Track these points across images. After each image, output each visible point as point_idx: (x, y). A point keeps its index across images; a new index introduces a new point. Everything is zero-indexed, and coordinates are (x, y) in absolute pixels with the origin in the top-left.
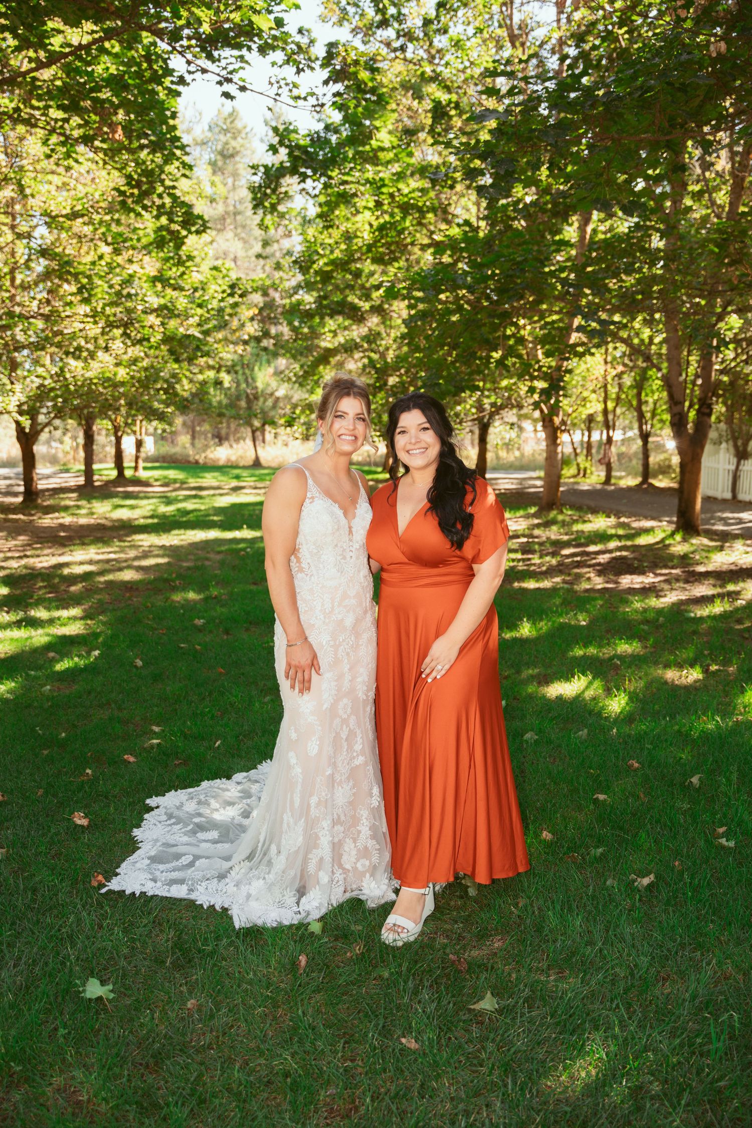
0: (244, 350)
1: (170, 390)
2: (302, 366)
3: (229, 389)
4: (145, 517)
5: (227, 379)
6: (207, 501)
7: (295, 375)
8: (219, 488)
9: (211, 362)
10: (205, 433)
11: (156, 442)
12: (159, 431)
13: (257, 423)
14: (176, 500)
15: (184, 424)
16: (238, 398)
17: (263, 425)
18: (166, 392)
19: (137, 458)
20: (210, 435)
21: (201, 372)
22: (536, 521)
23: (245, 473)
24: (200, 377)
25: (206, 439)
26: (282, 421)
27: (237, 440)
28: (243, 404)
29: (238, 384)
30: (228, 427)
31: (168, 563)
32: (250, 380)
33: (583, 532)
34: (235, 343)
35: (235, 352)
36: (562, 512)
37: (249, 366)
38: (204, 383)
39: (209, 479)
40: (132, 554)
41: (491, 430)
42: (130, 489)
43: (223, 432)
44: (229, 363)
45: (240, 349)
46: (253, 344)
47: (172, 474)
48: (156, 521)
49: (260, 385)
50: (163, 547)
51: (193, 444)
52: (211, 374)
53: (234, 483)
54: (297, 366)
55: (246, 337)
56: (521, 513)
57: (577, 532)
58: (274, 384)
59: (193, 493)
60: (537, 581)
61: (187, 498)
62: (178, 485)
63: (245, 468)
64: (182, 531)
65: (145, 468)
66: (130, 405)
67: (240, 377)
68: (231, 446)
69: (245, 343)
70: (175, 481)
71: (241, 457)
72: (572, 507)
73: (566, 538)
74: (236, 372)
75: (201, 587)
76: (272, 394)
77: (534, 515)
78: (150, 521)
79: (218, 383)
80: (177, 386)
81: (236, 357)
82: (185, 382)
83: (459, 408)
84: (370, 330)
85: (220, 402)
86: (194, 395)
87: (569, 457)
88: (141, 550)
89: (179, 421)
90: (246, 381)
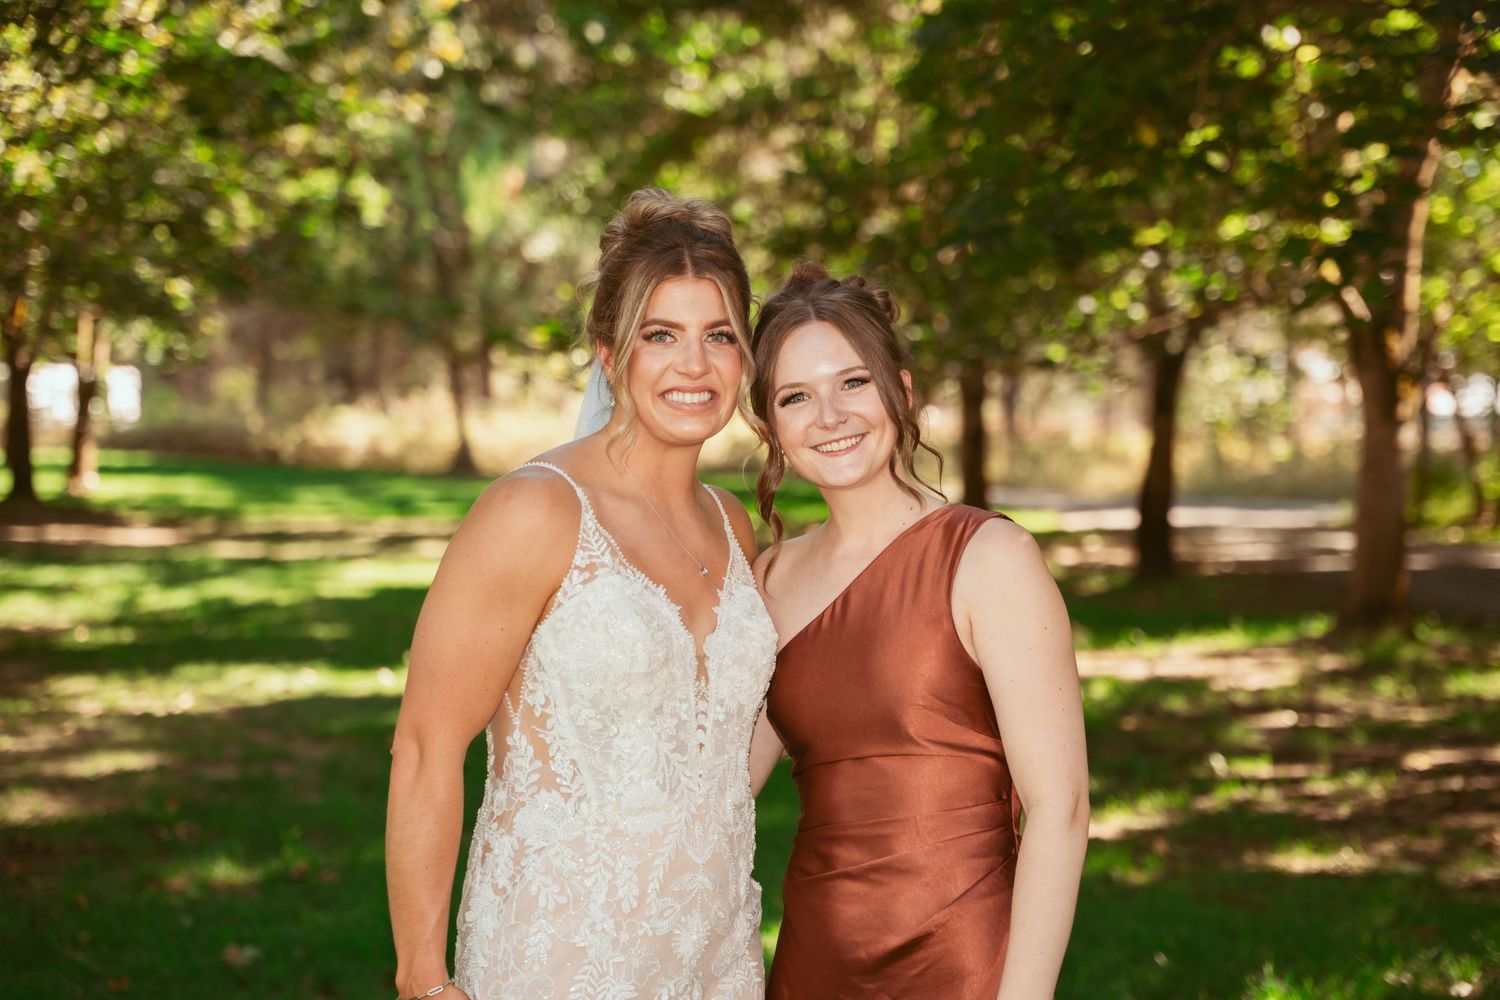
0: (430, 111)
1: (189, 228)
2: (609, 168)
3: (379, 232)
4: (94, 625)
5: (374, 199)
6: (296, 576)
7: (590, 192)
8: (339, 536)
9: (326, 146)
10: (304, 364)
11: (145, 392)
12: (155, 356)
13: (467, 340)
14: (198, 573)
15: (235, 335)
16: (410, 258)
17: (487, 345)
18: (175, 230)
19: (78, 437)
20: (316, 374)
21: (294, 173)
22: (1329, 662)
23: (423, 493)
24: (290, 191)
25: (306, 382)
26: (538, 337)
27: (404, 390)
28: (424, 276)
29: (410, 214)
30: (377, 348)
31: (160, 770)
32: (449, 204)
33: (1478, 701)
34: (401, 87)
35: (398, 116)
36: (1410, 636)
37: (448, 163)
38: (302, 208)
39: (310, 510)
40: (41, 738)
41: (1193, 371)
42: (57, 533)
43: (362, 362)
44: (383, 150)
45: (414, 107)
46: (457, 91)
47: (192, 489)
48: (127, 636)
49: (479, 219)
50: (145, 719)
51: (263, 400)
52: (322, 183)
53: (387, 524)
54: (593, 171)
55: (433, 70)
56: (1283, 634)
57: (1461, 699)
58: (522, 216)
59: (253, 550)
60: (1319, 847)
61: (235, 567)
62: (206, 526)
63: (427, 476)
64: (208, 669)
65: (104, 470)
66: (58, 271)
67: (420, 197)
68: (383, 408)
69: (430, 87)
70: (199, 512)
71: (412, 446)
72: (1446, 619)
73: (1419, 716)
74: (404, 179)
75: (257, 846)
76: (515, 251)
77: (1327, 644)
78: (107, 637)
79: (346, 210)
80: (215, 220)
81: (402, 132)
82: (241, 203)
83: (1087, 304)
84: (823, 56)
85: (351, 273)
86: (262, 246)
87: (1448, 459)
88: (69, 728)
89: (215, 325)
90: (436, 206)
